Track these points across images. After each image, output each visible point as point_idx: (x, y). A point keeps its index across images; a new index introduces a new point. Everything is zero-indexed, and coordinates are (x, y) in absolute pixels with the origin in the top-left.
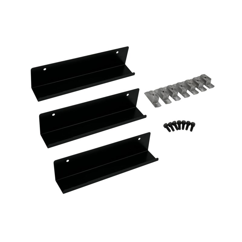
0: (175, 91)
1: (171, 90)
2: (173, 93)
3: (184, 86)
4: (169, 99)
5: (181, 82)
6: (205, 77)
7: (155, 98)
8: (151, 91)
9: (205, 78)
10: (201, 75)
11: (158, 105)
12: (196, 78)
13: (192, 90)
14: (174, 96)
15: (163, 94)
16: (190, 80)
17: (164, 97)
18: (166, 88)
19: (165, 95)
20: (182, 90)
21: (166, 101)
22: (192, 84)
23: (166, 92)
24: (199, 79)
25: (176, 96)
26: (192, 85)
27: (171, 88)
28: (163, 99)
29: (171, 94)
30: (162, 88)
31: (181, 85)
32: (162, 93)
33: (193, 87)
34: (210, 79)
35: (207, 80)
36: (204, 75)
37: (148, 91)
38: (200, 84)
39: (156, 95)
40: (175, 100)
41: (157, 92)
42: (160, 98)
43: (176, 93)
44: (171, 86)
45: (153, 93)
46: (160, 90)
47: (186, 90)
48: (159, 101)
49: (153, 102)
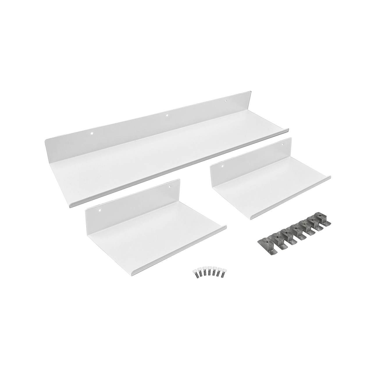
0: (289, 235)
1: (285, 234)
2: (288, 237)
3: (299, 228)
4: (285, 244)
5: (295, 224)
6: (320, 214)
7: (270, 245)
8: (265, 238)
9: (320, 216)
10: (316, 214)
11: (274, 252)
12: (310, 218)
13: (308, 231)
14: (290, 240)
15: (278, 239)
16: (305, 220)
17: (279, 243)
18: (280, 233)
19: (280, 240)
20: (297, 233)
21: (282, 247)
22: (306, 224)
23: (280, 237)
24: (314, 218)
25: (292, 239)
26: (307, 226)
27: (286, 232)
28: (278, 245)
29: (286, 238)
30: (275, 234)
31: (295, 227)
32: (276, 239)
33: (308, 227)
34: (325, 216)
35: (323, 218)
36: (318, 213)
37: (262, 239)
38: (316, 223)
39: (270, 242)
40: (292, 244)
41: (271, 239)
42: (275, 245)
43: (291, 236)
44: (285, 229)
45: (267, 240)
46: (274, 236)
47: (301, 232)
48: (274, 248)
49: (268, 249)
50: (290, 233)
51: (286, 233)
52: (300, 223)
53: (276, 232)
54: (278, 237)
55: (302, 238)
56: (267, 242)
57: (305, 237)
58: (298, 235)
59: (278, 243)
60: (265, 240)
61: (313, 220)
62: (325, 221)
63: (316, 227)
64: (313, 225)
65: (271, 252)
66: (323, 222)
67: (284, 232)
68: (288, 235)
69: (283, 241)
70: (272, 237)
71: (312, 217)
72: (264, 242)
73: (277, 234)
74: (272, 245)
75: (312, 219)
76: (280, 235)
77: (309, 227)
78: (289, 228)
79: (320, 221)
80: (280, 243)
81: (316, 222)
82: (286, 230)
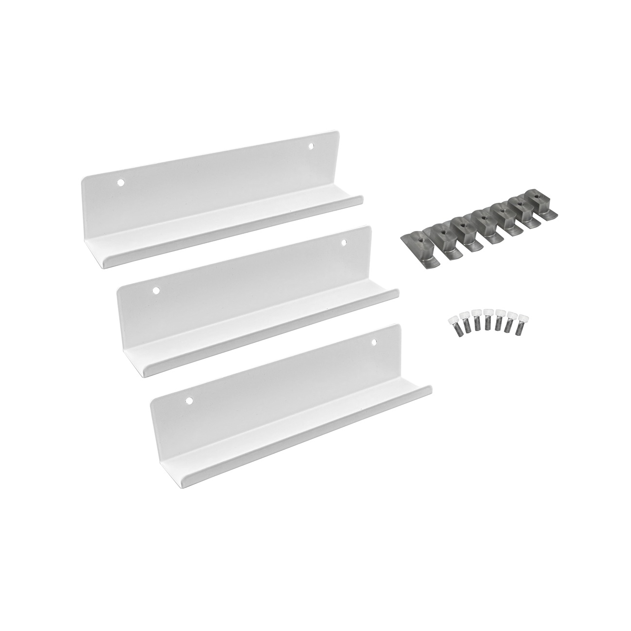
50: (470, 226)
51: (463, 226)
52: (494, 208)
53: (441, 222)
54: (444, 233)
55: (494, 239)
56: (421, 241)
57: (500, 239)
58: (486, 233)
59: (443, 246)
60: (416, 236)
61: (520, 204)
62: (546, 209)
63: (525, 220)
64: (519, 215)
65: (428, 262)
66: (542, 212)
67: (458, 224)
68: (465, 229)
69: (453, 242)
70: (431, 231)
71: (520, 199)
72: (415, 239)
73: (443, 227)
74: (431, 249)
75: (520, 202)
76: (448, 228)
77: (511, 219)
78: (470, 217)
79: (536, 208)
80: (448, 246)
81: (526, 209)
82: (463, 219)
